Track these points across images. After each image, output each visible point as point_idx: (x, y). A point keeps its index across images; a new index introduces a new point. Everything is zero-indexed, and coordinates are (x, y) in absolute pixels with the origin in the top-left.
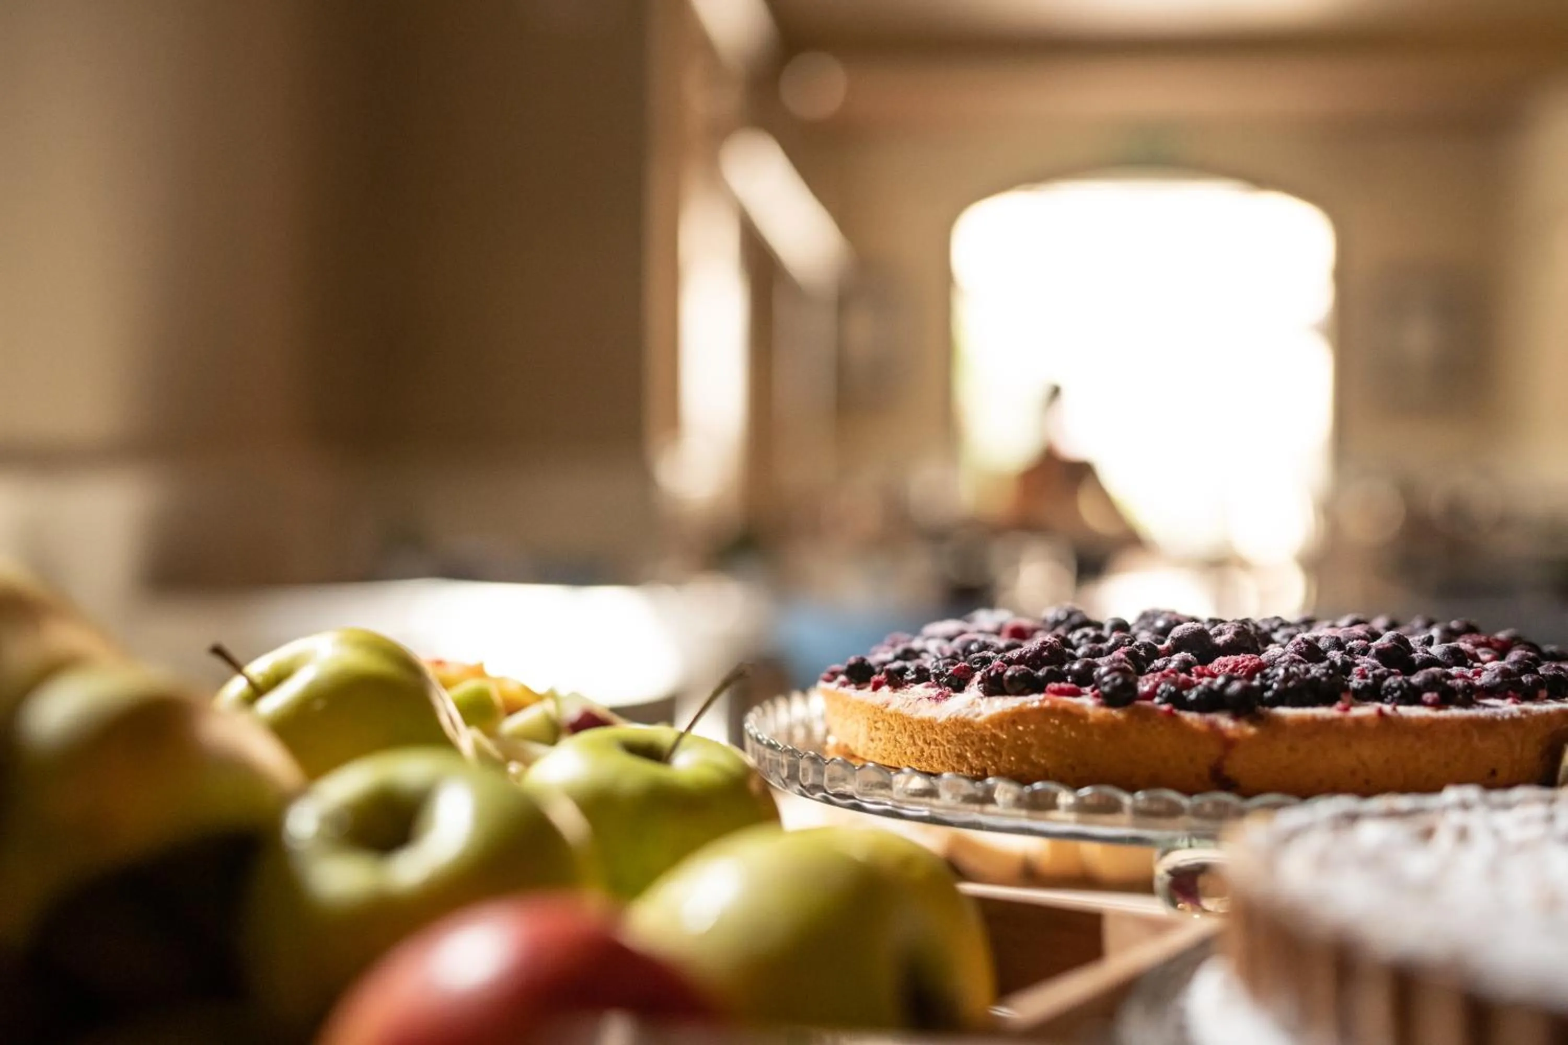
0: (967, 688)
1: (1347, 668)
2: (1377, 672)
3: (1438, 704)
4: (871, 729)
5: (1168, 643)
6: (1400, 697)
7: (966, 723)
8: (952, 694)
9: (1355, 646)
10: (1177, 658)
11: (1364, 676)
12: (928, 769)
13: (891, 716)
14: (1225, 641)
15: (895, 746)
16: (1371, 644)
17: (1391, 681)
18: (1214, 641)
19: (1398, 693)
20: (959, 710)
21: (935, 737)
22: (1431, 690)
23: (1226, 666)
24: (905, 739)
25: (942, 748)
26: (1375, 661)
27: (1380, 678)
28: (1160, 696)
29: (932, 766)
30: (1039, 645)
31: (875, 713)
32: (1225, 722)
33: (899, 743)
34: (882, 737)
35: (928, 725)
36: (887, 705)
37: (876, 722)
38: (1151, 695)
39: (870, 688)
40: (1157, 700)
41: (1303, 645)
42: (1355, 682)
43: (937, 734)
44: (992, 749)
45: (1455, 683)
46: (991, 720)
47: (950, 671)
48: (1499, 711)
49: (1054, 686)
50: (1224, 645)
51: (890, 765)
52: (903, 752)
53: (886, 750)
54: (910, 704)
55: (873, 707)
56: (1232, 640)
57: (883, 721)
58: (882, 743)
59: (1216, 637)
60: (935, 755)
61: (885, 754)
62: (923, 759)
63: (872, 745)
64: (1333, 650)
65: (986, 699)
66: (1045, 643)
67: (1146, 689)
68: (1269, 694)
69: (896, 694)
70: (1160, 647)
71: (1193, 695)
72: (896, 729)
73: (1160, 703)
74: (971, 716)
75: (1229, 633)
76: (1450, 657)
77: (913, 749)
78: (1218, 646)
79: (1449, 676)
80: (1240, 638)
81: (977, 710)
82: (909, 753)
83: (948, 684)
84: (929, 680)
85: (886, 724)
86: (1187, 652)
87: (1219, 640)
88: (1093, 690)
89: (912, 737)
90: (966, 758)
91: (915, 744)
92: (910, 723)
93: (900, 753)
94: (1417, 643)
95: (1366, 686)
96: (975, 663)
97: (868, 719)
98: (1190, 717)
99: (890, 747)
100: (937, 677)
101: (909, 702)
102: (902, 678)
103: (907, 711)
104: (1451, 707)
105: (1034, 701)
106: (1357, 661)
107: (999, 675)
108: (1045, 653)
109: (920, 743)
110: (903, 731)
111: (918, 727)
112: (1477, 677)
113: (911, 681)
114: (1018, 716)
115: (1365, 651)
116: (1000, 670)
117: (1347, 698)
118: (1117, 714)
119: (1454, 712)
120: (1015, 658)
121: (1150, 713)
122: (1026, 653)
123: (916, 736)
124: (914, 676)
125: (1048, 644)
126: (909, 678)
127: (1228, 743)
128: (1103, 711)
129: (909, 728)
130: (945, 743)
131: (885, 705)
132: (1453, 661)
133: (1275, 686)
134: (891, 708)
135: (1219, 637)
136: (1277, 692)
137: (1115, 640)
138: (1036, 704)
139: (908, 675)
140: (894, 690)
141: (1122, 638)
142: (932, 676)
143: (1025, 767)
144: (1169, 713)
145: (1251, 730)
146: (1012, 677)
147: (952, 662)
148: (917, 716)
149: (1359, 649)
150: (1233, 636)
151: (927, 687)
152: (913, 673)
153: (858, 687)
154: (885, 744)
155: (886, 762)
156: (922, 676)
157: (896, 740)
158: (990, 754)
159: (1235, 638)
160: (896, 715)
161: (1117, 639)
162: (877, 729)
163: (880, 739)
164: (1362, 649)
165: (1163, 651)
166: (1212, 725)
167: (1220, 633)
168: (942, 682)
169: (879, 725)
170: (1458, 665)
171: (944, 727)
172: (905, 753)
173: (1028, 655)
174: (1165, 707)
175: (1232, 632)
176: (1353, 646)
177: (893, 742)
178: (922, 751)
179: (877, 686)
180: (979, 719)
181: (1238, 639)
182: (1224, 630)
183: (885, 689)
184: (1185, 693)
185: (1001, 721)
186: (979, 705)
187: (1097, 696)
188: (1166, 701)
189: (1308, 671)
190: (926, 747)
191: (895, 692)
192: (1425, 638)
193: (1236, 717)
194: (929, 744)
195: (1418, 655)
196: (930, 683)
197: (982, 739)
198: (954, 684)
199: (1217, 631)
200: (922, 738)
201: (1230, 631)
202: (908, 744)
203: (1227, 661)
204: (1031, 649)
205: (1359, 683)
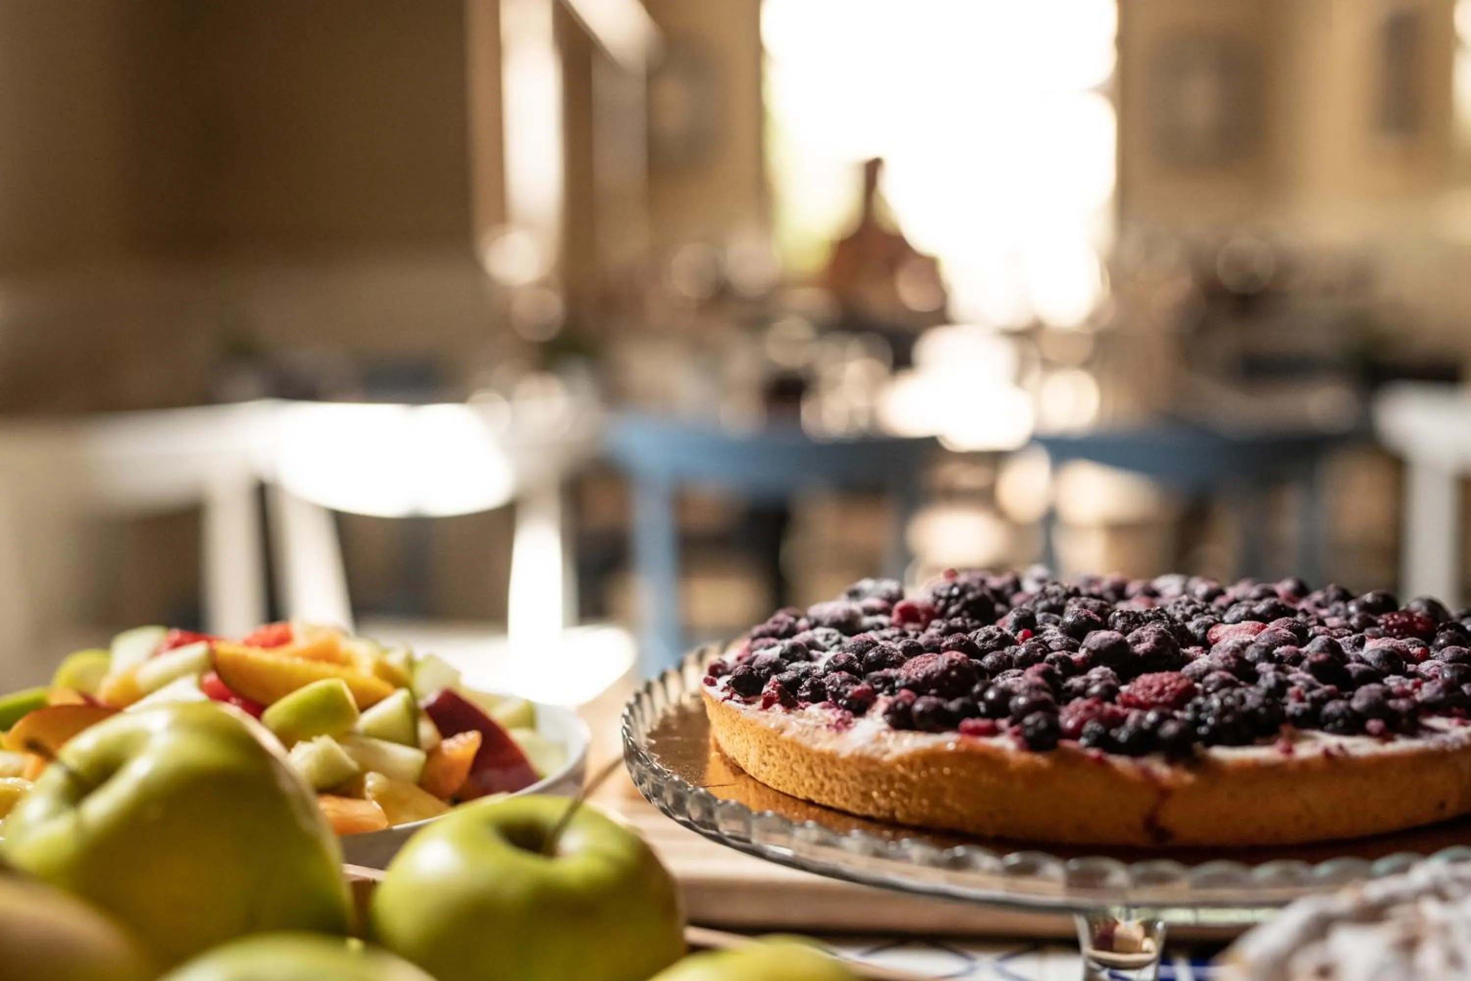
0: (868, 713)
1: (1281, 687)
2: (1315, 693)
3: (1385, 736)
4: (764, 752)
5: (1082, 653)
6: (1345, 726)
7: (871, 761)
8: (853, 720)
9: (1284, 654)
10: (1095, 673)
11: (1301, 699)
12: (829, 803)
13: (787, 743)
14: (1145, 651)
15: (791, 775)
16: (1303, 650)
17: (1331, 707)
18: (1133, 649)
19: (1340, 723)
20: (864, 746)
21: (836, 771)
22: (1376, 717)
23: (1150, 688)
24: (802, 770)
25: (844, 785)
26: (1309, 677)
27: (1319, 703)
28: (1087, 736)
29: (833, 801)
30: (946, 662)
31: (768, 738)
32: (1160, 769)
33: (796, 772)
34: (776, 763)
35: (830, 759)
36: (782, 730)
37: (769, 747)
38: (1075, 734)
39: (760, 703)
40: (1083, 741)
41: (1232, 660)
42: (1292, 706)
43: (839, 769)
44: (900, 791)
45: (1397, 704)
46: (901, 761)
47: (849, 693)
48: (1448, 738)
49: (970, 723)
50: (1144, 655)
51: (785, 791)
52: (800, 783)
53: (780, 777)
54: (807, 732)
55: (765, 730)
56: (1153, 649)
57: (778, 747)
58: (777, 769)
59: (1135, 645)
60: (837, 789)
61: (780, 781)
62: (823, 793)
63: (763, 767)
64: (1263, 661)
65: (893, 735)
66: (952, 661)
67: (1070, 724)
68: (1203, 730)
69: (791, 717)
70: (1075, 657)
71: (1122, 735)
72: (792, 757)
73: (1088, 746)
74: (876, 755)
75: (1148, 640)
76: (1386, 663)
77: (813, 781)
78: (1137, 655)
79: (1389, 694)
80: (1161, 646)
81: (883, 747)
82: (807, 784)
83: (847, 707)
84: (825, 699)
85: (781, 750)
86: (1106, 666)
87: (1139, 649)
88: (1012, 725)
89: (810, 768)
90: (871, 798)
91: (814, 776)
92: (808, 754)
93: (797, 783)
94: (1348, 644)
95: (1305, 712)
96: (877, 683)
97: (760, 741)
98: (1121, 763)
99: (785, 775)
100: (837, 695)
101: (806, 729)
102: (795, 694)
103: (805, 742)
104: (1398, 736)
105: (949, 741)
106: (1291, 677)
107: (908, 708)
108: (954, 673)
109: (820, 776)
110: (800, 761)
111: (817, 761)
112: (1416, 690)
113: (806, 699)
114: (931, 759)
115: (1297, 660)
116: (908, 701)
117: (1286, 729)
118: (1041, 760)
119: (1402, 745)
120: (920, 680)
121: (1076, 758)
122: (933, 673)
123: (815, 768)
124: (808, 693)
125: (956, 663)
126: (803, 694)
127: (1164, 792)
128: (1025, 757)
129: (807, 759)
130: (848, 779)
131: (779, 731)
132: (1389, 667)
133: (1211, 720)
134: (786, 735)
135: (1137, 646)
136: (1213, 728)
137: (1026, 650)
138: (951, 747)
139: (801, 690)
140: (788, 711)
141: (1033, 648)
142: (828, 693)
143: (939, 812)
144: (1099, 761)
145: (1188, 778)
146: (922, 713)
147: (850, 679)
148: (817, 747)
149: (1289, 657)
150: (1153, 645)
151: (824, 708)
152: (807, 689)
153: (746, 699)
154: (779, 771)
155: (781, 788)
156: (818, 694)
157: (792, 769)
158: (899, 795)
159: (1156, 647)
160: (793, 744)
161: (1028, 648)
162: (770, 754)
163: (774, 765)
164: (1291, 658)
165: (1079, 662)
166: (1147, 773)
167: (1139, 640)
168: (841, 704)
169: (773, 750)
170: (1395, 674)
171: (846, 763)
172: (803, 784)
173: (935, 675)
174: (1093, 752)
175: (1152, 640)
176: (1282, 654)
177: (788, 770)
178: (822, 785)
179: (768, 704)
180: (887, 758)
181: (1159, 648)
182: (1143, 637)
183: (777, 708)
184: (1113, 732)
185: (911, 762)
186: (885, 741)
187: (1016, 734)
188: (1094, 744)
189: (1243, 699)
190: (826, 782)
191: (789, 713)
192: (1356, 639)
193: (1171, 761)
194: (830, 779)
195: (1353, 667)
196: (827, 703)
197: (891, 780)
198: (854, 706)
199: (1136, 637)
200: (822, 770)
201: (1150, 638)
202: (806, 775)
203: (1152, 681)
204: (937, 667)
205: (1297, 708)
